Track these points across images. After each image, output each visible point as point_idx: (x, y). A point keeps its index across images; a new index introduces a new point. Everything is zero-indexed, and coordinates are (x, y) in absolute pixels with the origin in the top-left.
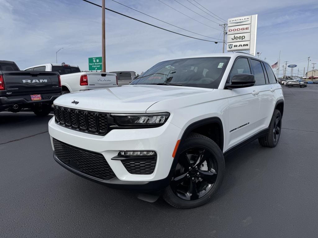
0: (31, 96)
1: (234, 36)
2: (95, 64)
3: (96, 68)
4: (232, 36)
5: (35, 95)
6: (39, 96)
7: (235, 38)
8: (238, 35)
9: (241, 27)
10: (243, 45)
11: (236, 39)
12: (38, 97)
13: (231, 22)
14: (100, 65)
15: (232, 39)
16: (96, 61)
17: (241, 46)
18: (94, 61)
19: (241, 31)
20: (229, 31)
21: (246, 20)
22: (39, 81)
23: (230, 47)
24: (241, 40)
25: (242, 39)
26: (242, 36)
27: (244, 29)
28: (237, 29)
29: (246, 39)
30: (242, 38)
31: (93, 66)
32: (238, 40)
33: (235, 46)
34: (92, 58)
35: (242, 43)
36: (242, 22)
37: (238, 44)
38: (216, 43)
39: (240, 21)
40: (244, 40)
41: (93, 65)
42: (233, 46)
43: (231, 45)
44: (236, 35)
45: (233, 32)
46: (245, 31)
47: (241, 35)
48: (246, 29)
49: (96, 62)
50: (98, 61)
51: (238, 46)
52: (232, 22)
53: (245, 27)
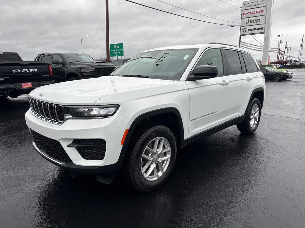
0: (22, 84)
1: (249, 20)
2: (116, 50)
3: (117, 54)
4: (247, 20)
5: (26, 83)
6: (30, 83)
7: (250, 21)
8: (253, 19)
9: (255, 10)
10: (257, 29)
11: (250, 23)
12: (29, 85)
13: (245, 5)
14: (120, 51)
15: (246, 22)
16: (117, 47)
17: (256, 29)
18: (115, 48)
19: (256, 14)
20: (244, 15)
21: (262, 2)
22: (29, 71)
23: (244, 31)
24: (255, 23)
25: (257, 23)
26: (257, 20)
27: (259, 12)
28: (252, 12)
29: (261, 22)
30: (257, 21)
31: (114, 53)
32: (253, 23)
33: (249, 30)
34: (113, 45)
35: (257, 27)
36: (257, 5)
37: (252, 28)
38: (232, 26)
39: (255, 4)
40: (258, 23)
41: (114, 51)
42: (247, 30)
43: (244, 29)
44: (250, 19)
45: (247, 16)
46: (260, 14)
47: (256, 18)
48: (261, 12)
49: (117, 49)
50: (118, 47)
51: (252, 30)
52: (247, 5)
53: (260, 9)
